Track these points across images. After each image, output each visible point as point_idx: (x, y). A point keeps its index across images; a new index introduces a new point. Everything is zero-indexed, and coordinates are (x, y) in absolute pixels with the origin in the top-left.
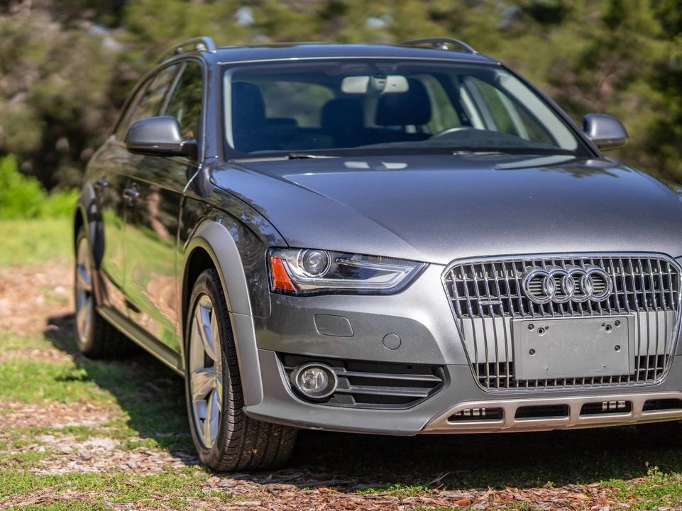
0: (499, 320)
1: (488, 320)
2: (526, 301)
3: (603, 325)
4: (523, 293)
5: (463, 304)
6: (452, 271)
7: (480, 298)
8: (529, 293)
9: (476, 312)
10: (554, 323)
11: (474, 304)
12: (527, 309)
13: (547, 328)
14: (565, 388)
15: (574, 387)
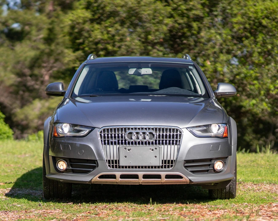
0: (115, 146)
1: (111, 146)
2: (125, 140)
3: (150, 149)
4: (125, 138)
5: (105, 141)
6: (102, 130)
7: (110, 139)
8: (126, 138)
9: (108, 144)
10: (133, 147)
11: (108, 141)
12: (125, 144)
13: (131, 149)
14: (137, 169)
15: (141, 169)
